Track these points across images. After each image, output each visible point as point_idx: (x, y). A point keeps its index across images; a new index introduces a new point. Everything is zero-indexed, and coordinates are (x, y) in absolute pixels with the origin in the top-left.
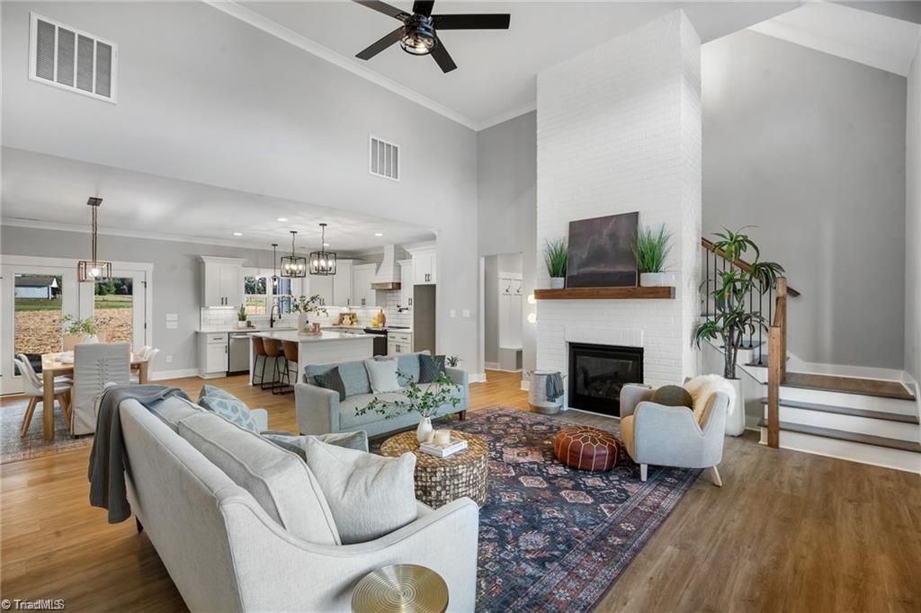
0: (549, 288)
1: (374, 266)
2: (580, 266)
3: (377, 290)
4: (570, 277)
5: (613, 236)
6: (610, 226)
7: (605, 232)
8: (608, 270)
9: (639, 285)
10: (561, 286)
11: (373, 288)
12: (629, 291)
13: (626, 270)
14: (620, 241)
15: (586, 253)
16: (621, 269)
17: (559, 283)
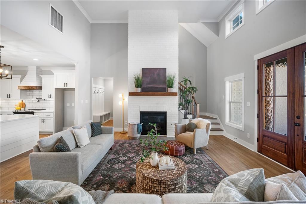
0: (135, 92)
1: (20, 76)
2: (147, 84)
3: (21, 90)
4: (143, 88)
5: (158, 75)
6: (157, 72)
7: (156, 73)
8: (157, 86)
9: (167, 92)
10: (140, 91)
11: (19, 89)
12: (165, 94)
13: (163, 87)
14: (161, 77)
15: (149, 80)
16: (161, 86)
17: (139, 90)
